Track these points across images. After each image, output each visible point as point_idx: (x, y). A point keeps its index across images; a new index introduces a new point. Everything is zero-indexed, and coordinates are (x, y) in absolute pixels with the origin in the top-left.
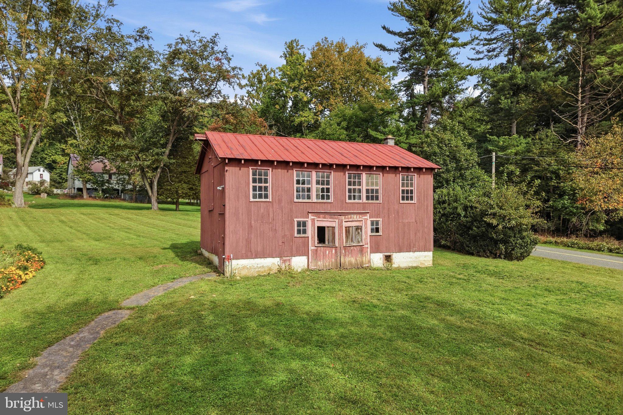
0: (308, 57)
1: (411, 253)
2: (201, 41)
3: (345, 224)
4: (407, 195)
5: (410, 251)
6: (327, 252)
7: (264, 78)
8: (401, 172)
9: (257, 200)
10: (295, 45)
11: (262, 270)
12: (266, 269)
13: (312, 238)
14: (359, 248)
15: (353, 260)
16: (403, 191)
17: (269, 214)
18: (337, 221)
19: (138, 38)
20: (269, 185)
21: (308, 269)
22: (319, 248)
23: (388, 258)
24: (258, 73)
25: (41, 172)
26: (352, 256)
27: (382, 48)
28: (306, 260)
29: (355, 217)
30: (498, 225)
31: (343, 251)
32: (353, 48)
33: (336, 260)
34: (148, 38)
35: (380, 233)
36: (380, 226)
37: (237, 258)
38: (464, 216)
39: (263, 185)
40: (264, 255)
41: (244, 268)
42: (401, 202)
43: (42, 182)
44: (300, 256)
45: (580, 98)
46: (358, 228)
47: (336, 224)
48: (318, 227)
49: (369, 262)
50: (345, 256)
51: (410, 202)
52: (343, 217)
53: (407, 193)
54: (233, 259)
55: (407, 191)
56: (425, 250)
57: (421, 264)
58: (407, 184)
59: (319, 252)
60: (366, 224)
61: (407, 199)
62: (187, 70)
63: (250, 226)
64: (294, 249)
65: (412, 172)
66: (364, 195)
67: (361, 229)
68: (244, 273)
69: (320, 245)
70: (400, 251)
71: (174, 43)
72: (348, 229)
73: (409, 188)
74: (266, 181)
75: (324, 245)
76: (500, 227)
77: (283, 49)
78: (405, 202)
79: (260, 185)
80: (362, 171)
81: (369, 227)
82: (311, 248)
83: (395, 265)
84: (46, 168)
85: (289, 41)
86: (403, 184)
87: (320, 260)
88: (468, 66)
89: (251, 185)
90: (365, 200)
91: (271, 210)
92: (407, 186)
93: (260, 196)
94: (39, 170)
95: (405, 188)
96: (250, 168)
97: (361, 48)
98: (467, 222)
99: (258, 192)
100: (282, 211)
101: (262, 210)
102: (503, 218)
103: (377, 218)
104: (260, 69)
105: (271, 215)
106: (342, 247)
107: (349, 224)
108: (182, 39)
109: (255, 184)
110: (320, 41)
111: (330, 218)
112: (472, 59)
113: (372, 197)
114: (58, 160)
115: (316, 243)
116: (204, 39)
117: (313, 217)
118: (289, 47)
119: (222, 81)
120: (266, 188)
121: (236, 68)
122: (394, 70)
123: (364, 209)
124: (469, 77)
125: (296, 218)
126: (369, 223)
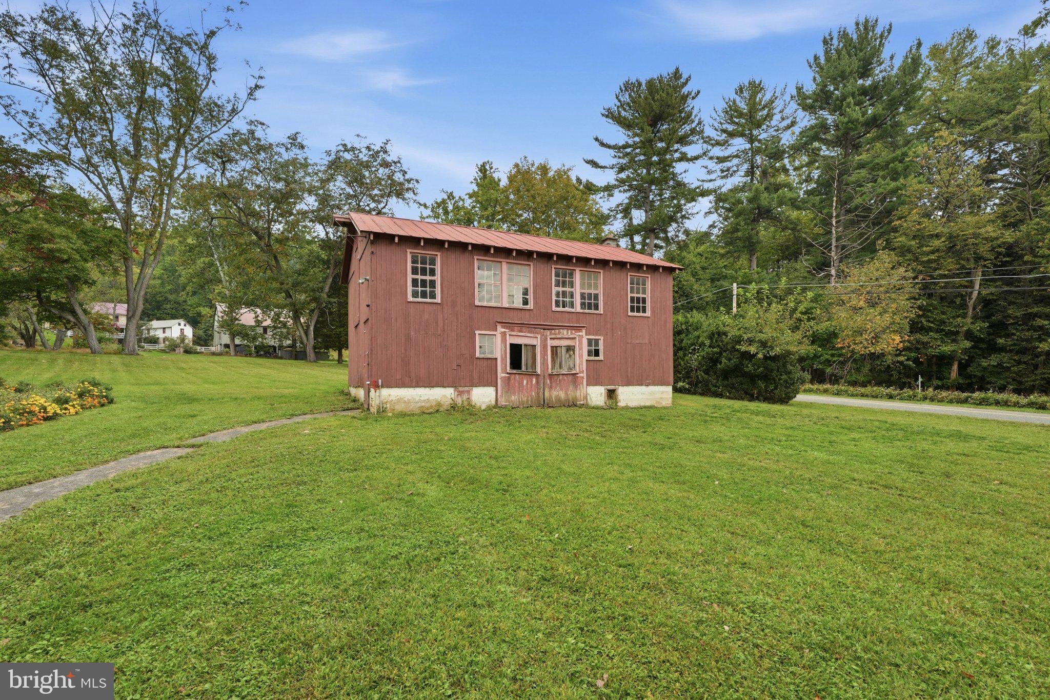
0: (504, 182)
1: (644, 388)
2: (368, 148)
3: (550, 343)
4: (638, 305)
5: (642, 385)
6: (525, 382)
7: (450, 207)
8: (629, 270)
9: (420, 300)
10: (487, 167)
11: (427, 405)
12: (434, 404)
13: (502, 359)
14: (570, 378)
15: (562, 395)
16: (632, 299)
17: (437, 323)
18: (539, 336)
19: (289, 146)
20: (438, 278)
21: (496, 405)
22: (513, 376)
23: (611, 394)
24: (444, 201)
25: (182, 326)
26: (562, 389)
27: (594, 164)
28: (494, 394)
29: (565, 333)
30: (757, 353)
31: (548, 382)
32: (558, 172)
33: (538, 394)
34: (302, 147)
35: (601, 357)
36: (601, 347)
37: (389, 386)
38: (710, 346)
39: (428, 278)
40: (430, 384)
41: (399, 400)
42: (630, 314)
43: (183, 338)
44: (484, 386)
45: (834, 223)
46: (570, 349)
47: (537, 342)
48: (511, 345)
49: (586, 398)
50: (551, 387)
51: (641, 314)
52: (548, 332)
53: (638, 302)
54: (383, 386)
55: (638, 299)
56: (663, 383)
57: (657, 402)
58: (638, 289)
59: (512, 381)
60: (581, 343)
61: (638, 311)
62: (349, 184)
63: (408, 338)
64: (475, 376)
65: (644, 272)
66: (578, 300)
67: (574, 351)
68: (399, 408)
69: (514, 371)
70: (629, 384)
71: (334, 149)
72: (555, 349)
73: (641, 296)
74: (432, 273)
75: (519, 371)
76: (760, 356)
77: (473, 173)
78: (635, 314)
79: (424, 278)
80: (576, 265)
81: (585, 348)
82: (501, 375)
83: (622, 404)
84: (188, 322)
85: (480, 163)
86: (632, 289)
87: (514, 394)
88: (698, 187)
89: (410, 276)
90: (578, 308)
91: (440, 316)
92: (638, 292)
93: (424, 295)
94: (179, 324)
95: (635, 295)
96: (409, 251)
97: (569, 170)
98: (714, 353)
99: (420, 289)
100: (457, 319)
101: (426, 316)
102: (764, 344)
103: (597, 335)
104: (446, 197)
105: (441, 324)
106: (546, 375)
107: (556, 343)
108: (345, 145)
109: (415, 277)
110: (519, 162)
111: (529, 332)
112: (703, 181)
113: (590, 304)
114: (204, 313)
115: (508, 368)
116: (372, 147)
117: (503, 330)
118: (480, 170)
119: (394, 198)
120: (433, 284)
121: (412, 179)
122: (609, 189)
123: (578, 322)
124: (700, 198)
125: (478, 329)
126: (585, 342)
